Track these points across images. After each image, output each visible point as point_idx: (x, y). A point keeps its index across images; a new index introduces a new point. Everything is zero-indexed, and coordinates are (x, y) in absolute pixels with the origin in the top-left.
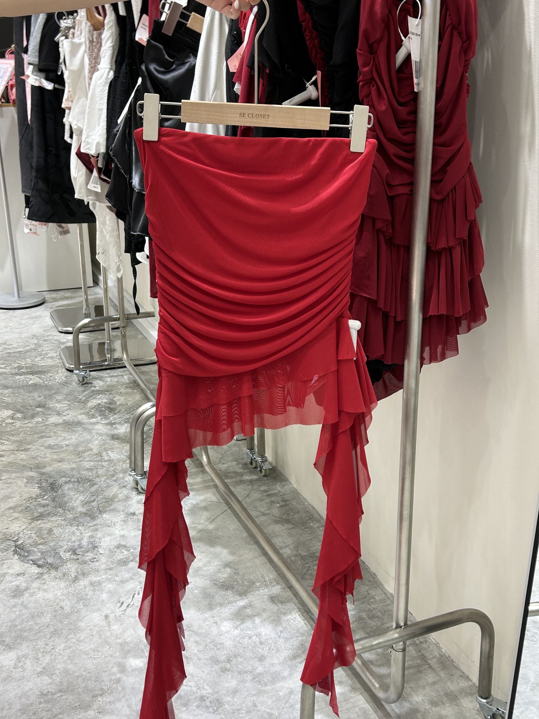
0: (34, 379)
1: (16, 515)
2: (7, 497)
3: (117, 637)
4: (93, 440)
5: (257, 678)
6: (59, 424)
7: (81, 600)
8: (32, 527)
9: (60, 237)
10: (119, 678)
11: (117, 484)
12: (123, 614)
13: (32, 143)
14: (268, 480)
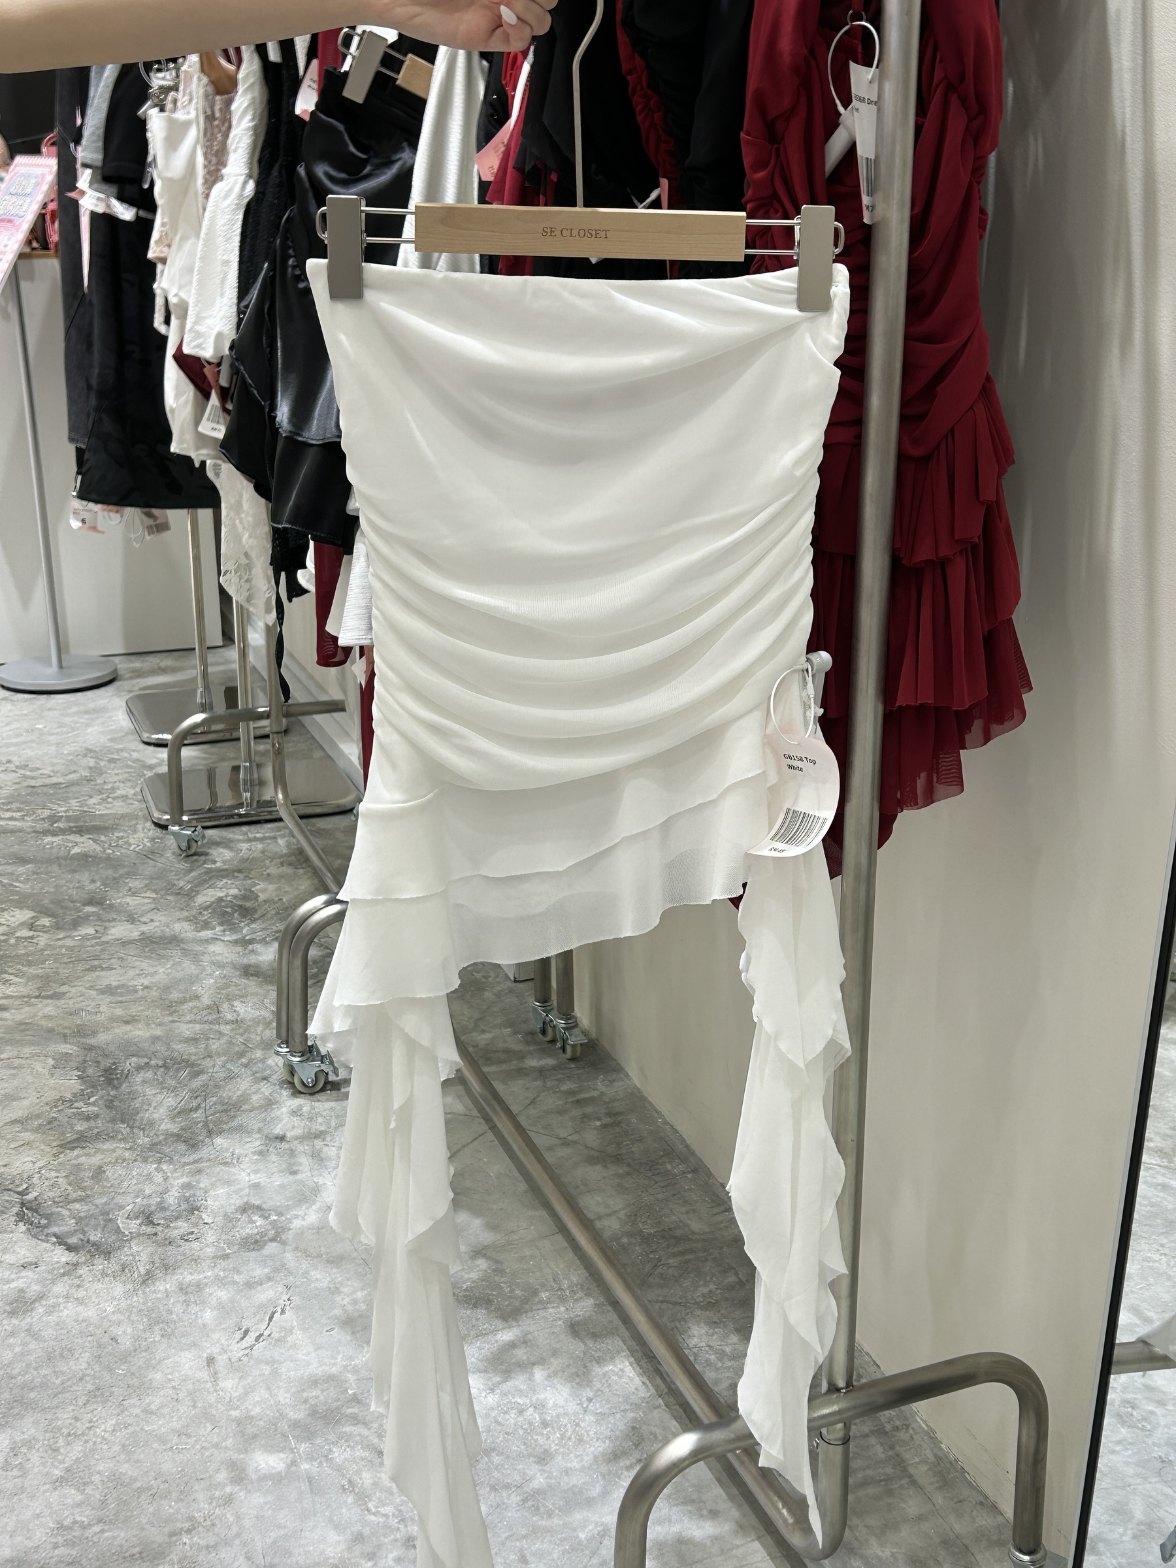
0: (83, 844)
1: (27, 1136)
2: (11, 1098)
3: (230, 1405)
4: (203, 976)
5: (533, 1500)
6: (131, 942)
7: (157, 1323)
8: (60, 1164)
9: (148, 538)
10: (231, 1495)
11: (249, 1073)
12: (247, 1355)
13: (89, 335)
14: (580, 1069)
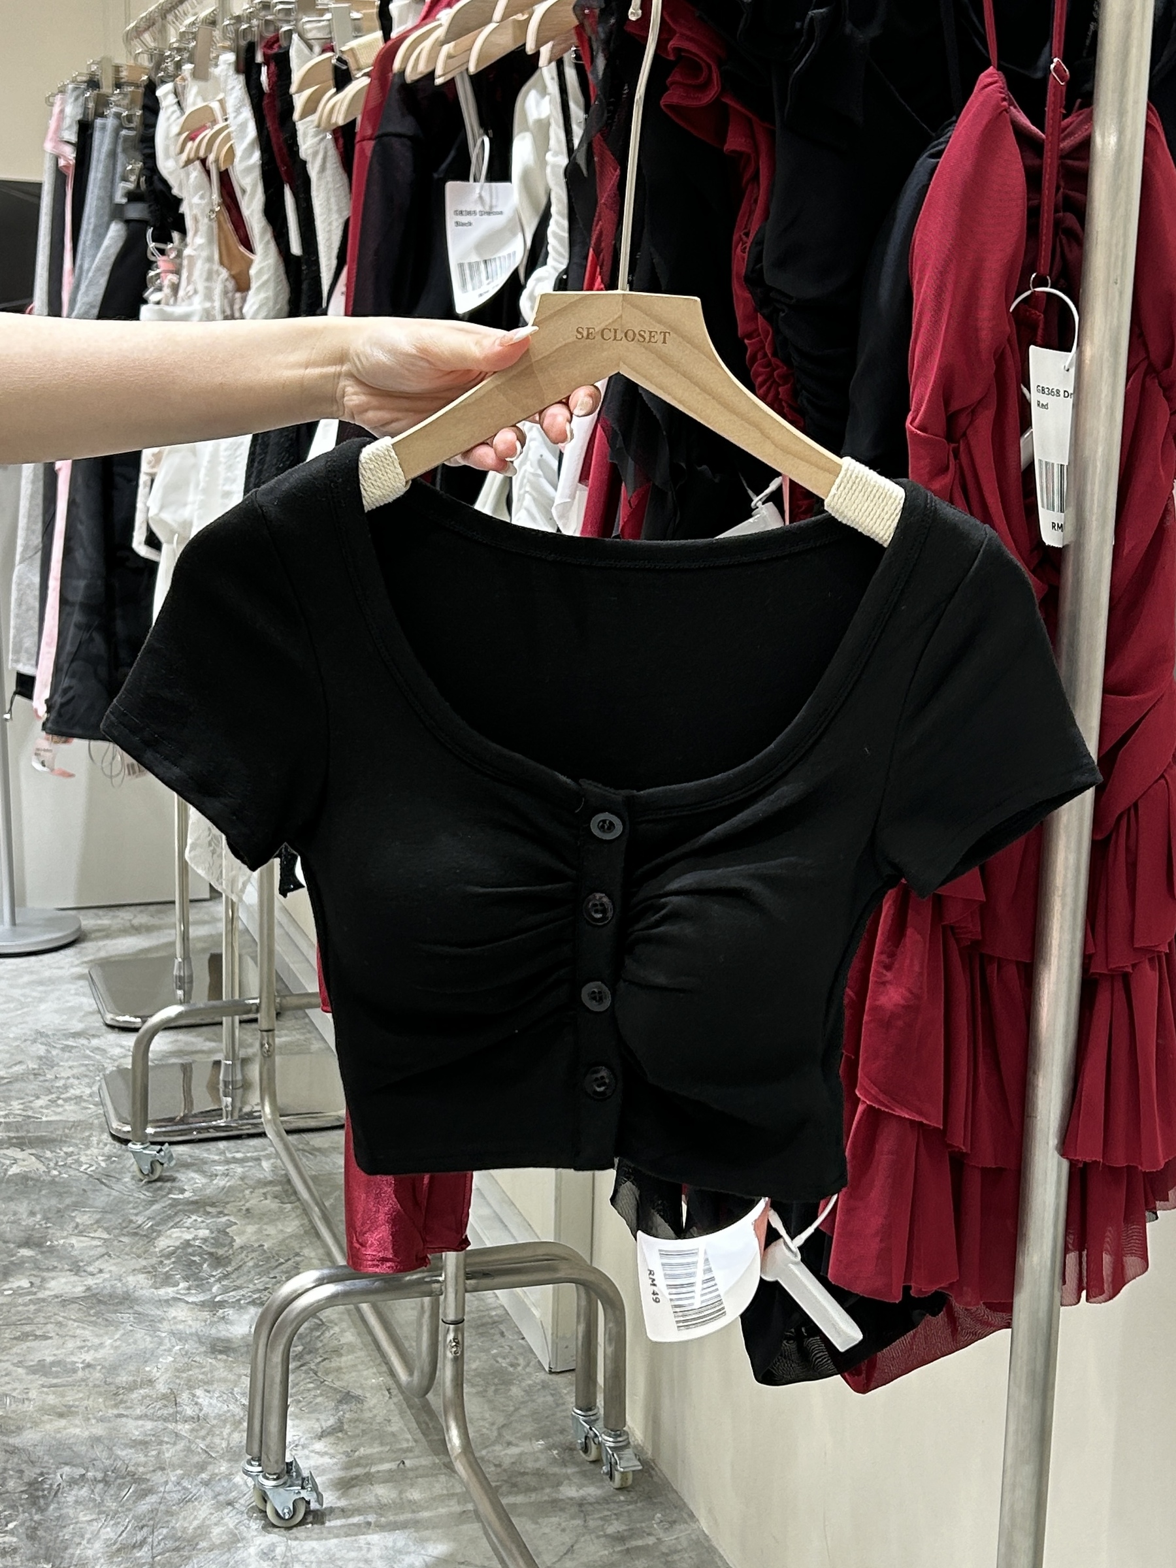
0: (23, 1162)
4: (160, 1351)
14: (630, 1503)
